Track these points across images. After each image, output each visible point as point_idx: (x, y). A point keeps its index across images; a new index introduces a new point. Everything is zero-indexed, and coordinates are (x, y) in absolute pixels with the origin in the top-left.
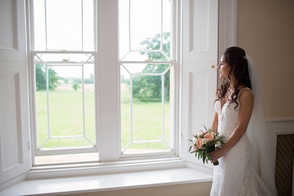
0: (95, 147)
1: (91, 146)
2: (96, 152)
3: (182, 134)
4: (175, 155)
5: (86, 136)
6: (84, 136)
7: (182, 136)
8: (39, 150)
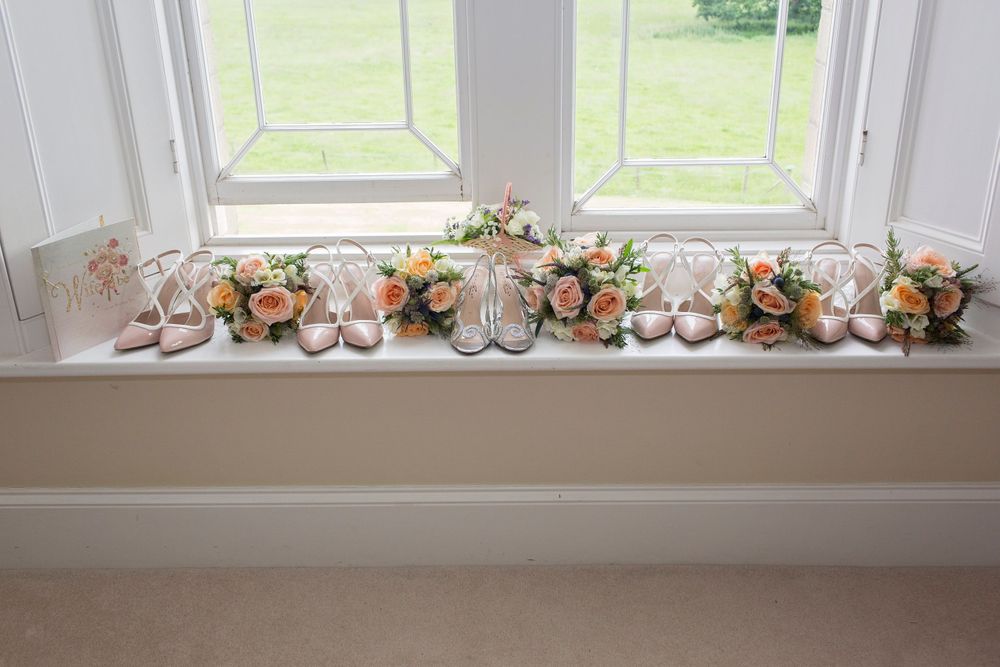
0: (457, 173)
1: (442, 171)
2: (462, 197)
3: (865, 133)
4: (824, 229)
5: (418, 125)
6: (409, 125)
7: (865, 141)
8: (225, 178)
